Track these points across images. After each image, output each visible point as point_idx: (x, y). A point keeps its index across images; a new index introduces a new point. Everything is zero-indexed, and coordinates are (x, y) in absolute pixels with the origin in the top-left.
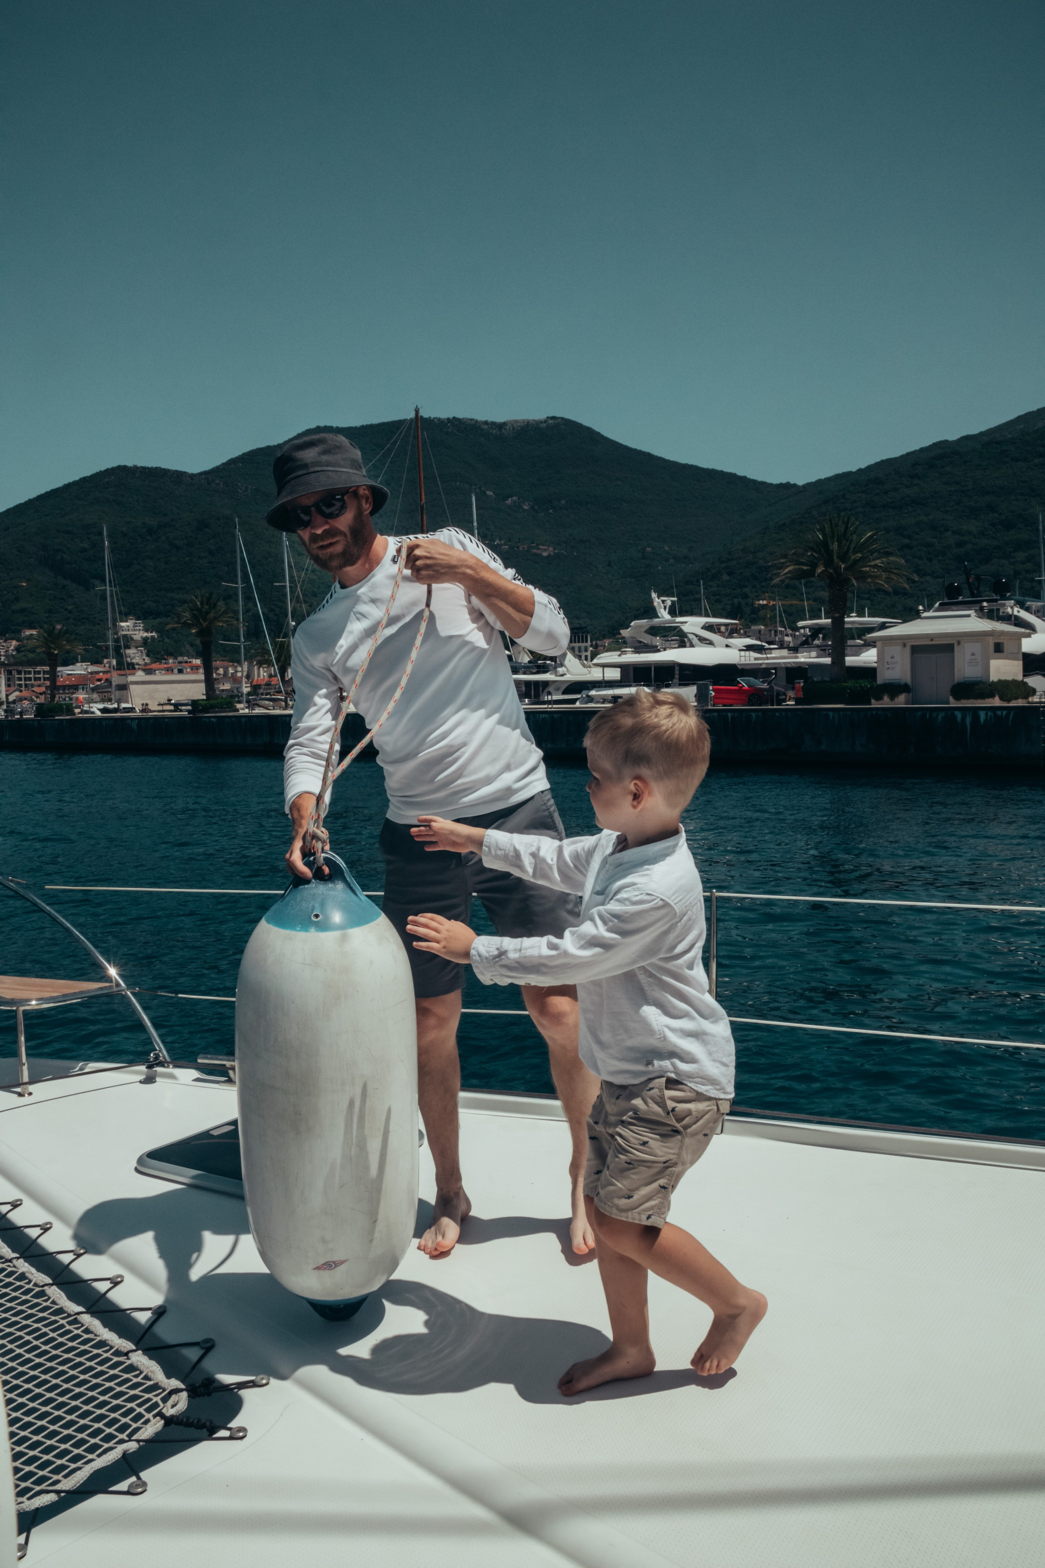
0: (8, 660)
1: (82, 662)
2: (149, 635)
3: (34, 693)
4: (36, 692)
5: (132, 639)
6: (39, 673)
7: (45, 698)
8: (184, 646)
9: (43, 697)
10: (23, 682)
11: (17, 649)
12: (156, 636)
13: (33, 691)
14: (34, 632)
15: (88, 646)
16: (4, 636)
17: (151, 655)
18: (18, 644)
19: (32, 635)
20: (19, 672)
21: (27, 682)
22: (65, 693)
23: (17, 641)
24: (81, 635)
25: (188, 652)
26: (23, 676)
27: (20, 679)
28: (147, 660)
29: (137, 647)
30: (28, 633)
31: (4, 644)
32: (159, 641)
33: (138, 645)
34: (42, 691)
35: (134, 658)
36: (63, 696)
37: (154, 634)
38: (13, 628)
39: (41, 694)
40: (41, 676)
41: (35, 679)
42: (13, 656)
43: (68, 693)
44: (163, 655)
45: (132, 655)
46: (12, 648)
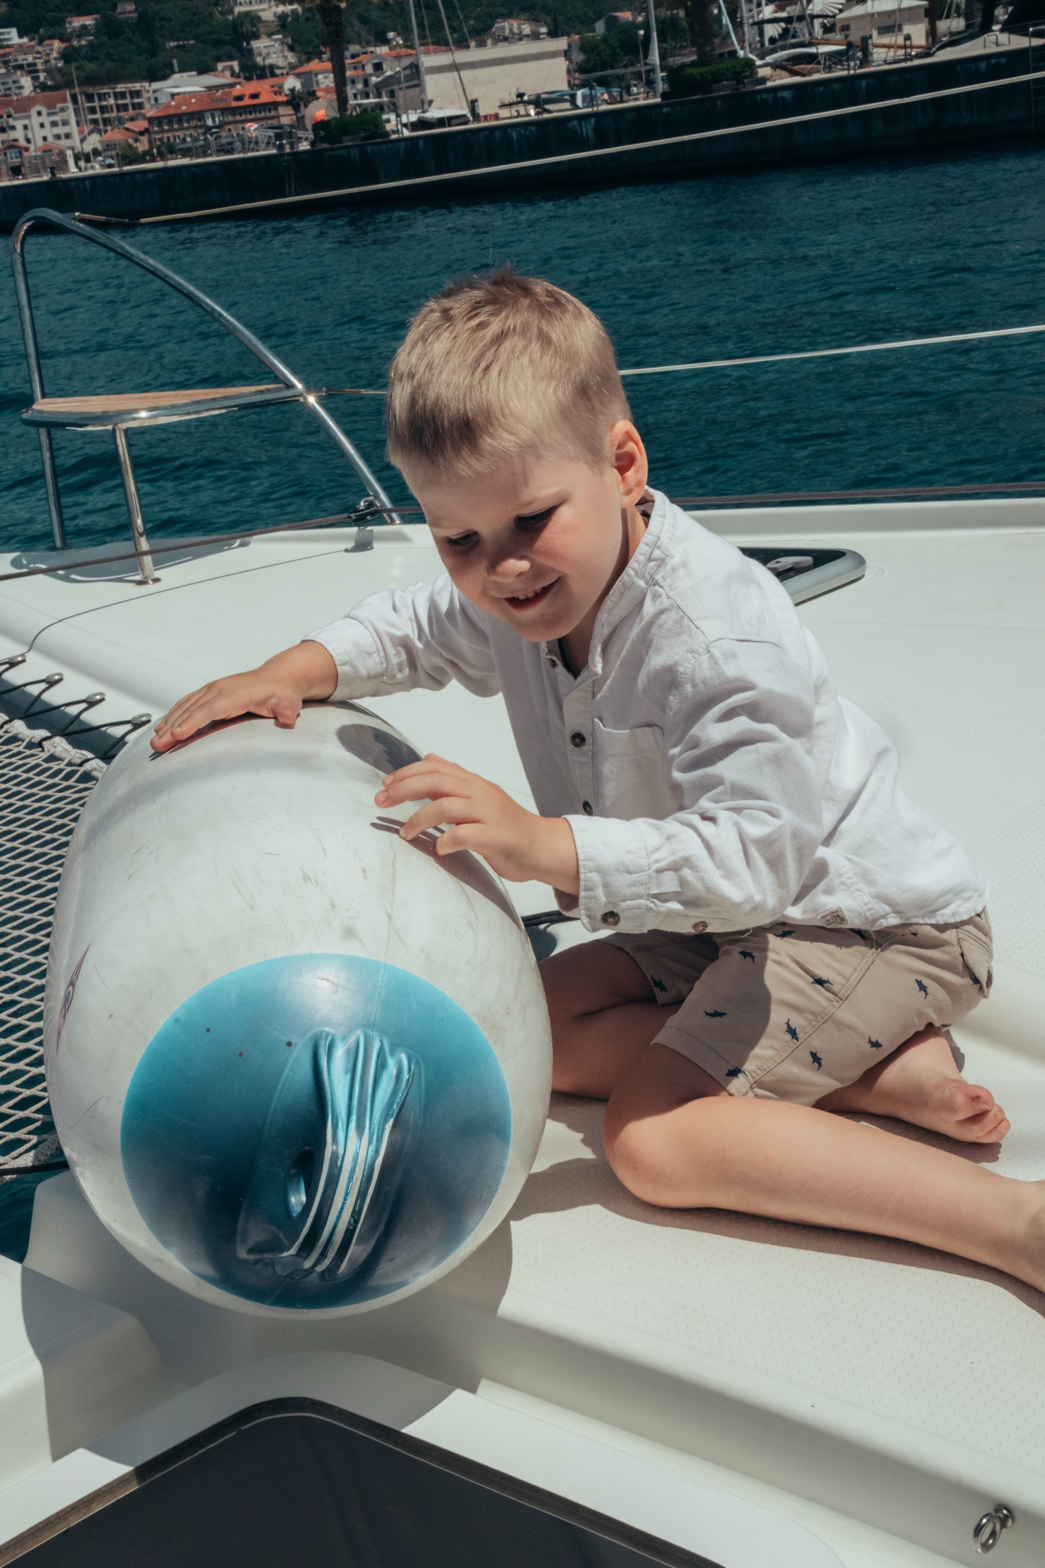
0: (53, 79)
1: (182, 71)
2: (288, 8)
3: (129, 134)
4: (133, 131)
5: (259, 19)
6: (123, 95)
7: (150, 141)
8: (352, 25)
9: (145, 139)
10: (98, 116)
11: (67, 56)
12: (300, 10)
13: (127, 129)
14: (89, 21)
15: (185, 39)
16: (37, 32)
17: (298, 48)
18: (63, 45)
19: (84, 27)
20: (90, 98)
21: (106, 115)
22: (183, 129)
23: (62, 40)
24: (170, 20)
25: (359, 35)
26: (96, 104)
27: (92, 110)
28: (291, 58)
29: (270, 35)
30: (77, 22)
31: (40, 49)
32: (307, 19)
33: (271, 30)
34: (142, 129)
35: (268, 55)
36: (181, 134)
37: (295, 6)
38: (49, 16)
39: (142, 133)
40: (127, 101)
41: (119, 108)
42: (59, 70)
43: (187, 129)
44: (317, 47)
45: (265, 51)
46: (55, 55)
